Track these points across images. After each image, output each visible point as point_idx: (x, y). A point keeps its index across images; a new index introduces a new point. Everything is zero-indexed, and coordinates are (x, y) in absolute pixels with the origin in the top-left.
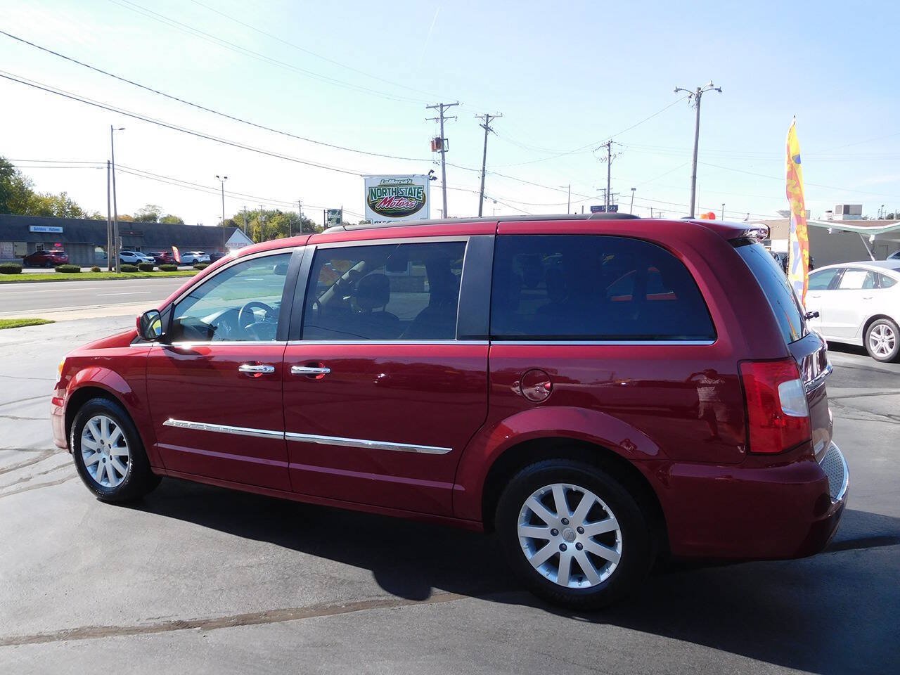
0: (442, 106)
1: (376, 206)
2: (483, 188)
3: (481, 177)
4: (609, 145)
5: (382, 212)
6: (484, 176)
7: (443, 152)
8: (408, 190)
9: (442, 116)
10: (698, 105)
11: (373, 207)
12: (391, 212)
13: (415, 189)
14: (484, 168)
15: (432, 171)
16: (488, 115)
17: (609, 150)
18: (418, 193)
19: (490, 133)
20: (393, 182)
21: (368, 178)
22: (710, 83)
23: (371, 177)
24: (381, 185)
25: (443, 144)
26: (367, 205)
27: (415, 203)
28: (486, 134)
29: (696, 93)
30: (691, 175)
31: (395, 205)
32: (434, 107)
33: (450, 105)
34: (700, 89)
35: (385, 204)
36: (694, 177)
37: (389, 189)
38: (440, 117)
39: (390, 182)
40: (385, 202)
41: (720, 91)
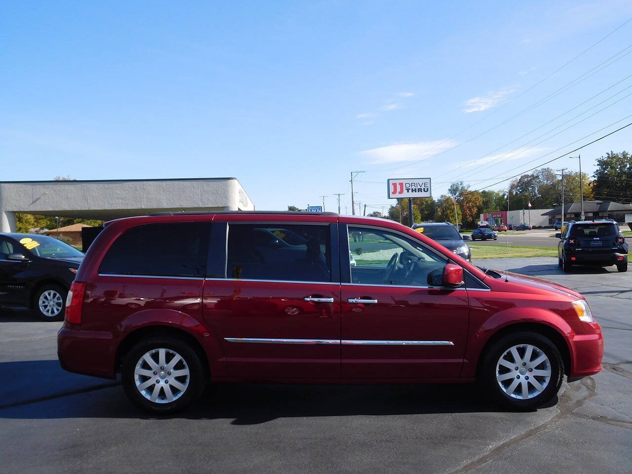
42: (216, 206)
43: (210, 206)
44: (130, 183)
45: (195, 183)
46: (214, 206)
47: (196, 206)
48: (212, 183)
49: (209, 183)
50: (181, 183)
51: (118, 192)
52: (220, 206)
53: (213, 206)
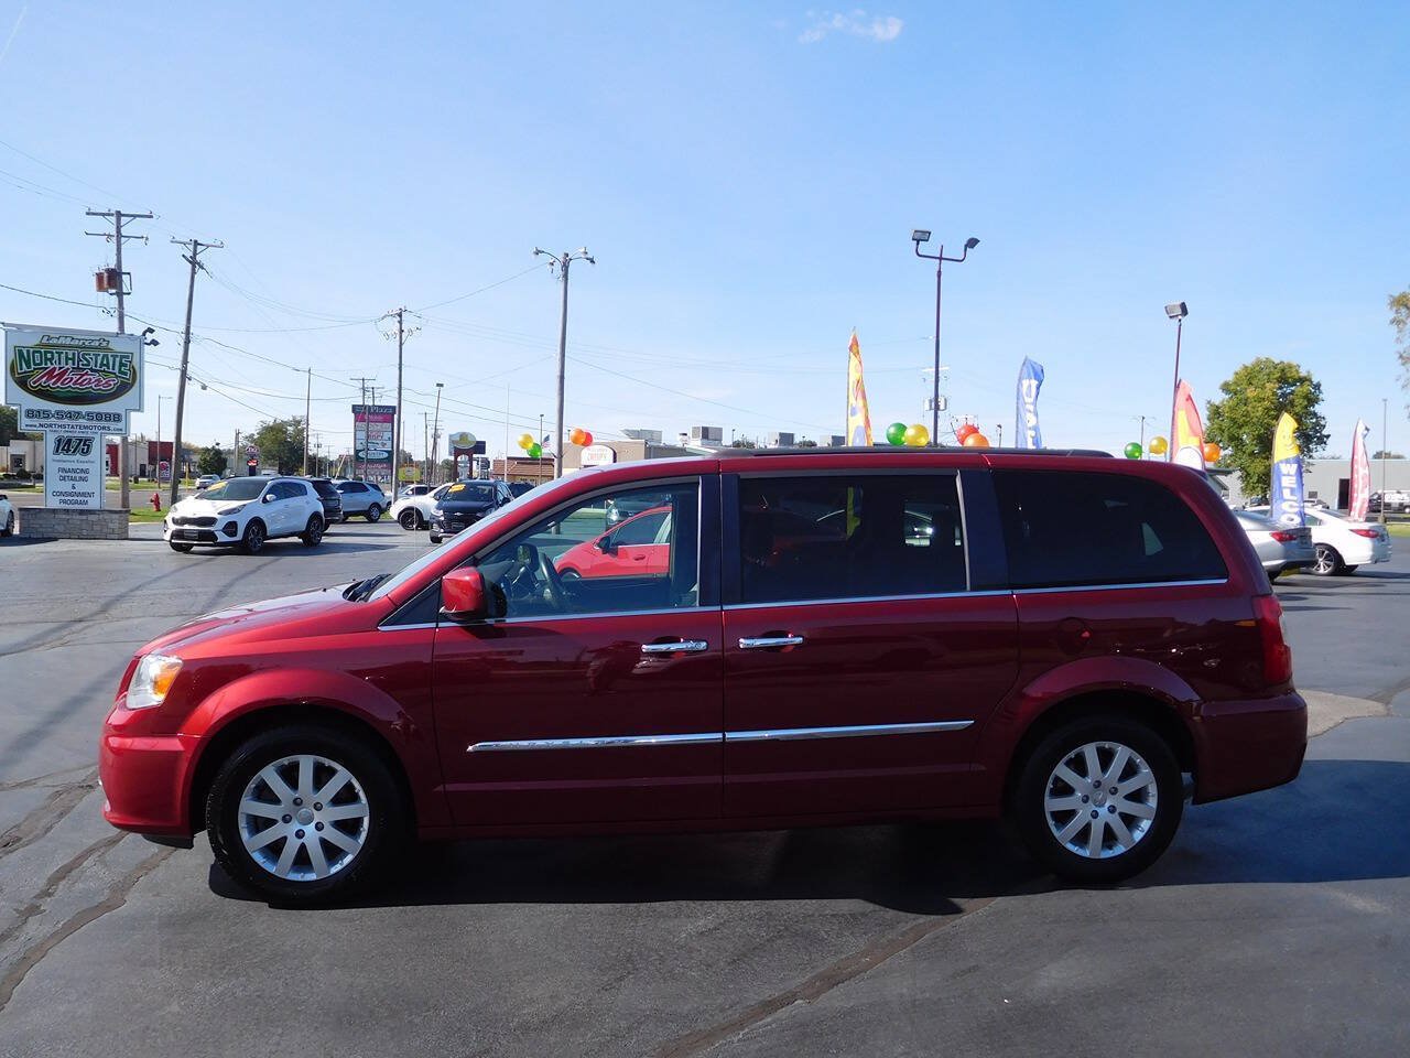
0: (119, 215)
1: (31, 382)
2: (185, 361)
3: (182, 344)
4: (400, 315)
5: (42, 394)
6: (187, 342)
7: (120, 295)
8: (100, 358)
9: (119, 231)
10: (566, 276)
11: (22, 383)
12: (61, 395)
13: (114, 357)
14: (188, 328)
15: (151, 331)
16: (196, 241)
17: (400, 322)
18: (121, 364)
19: (200, 273)
20: (68, 341)
21: (13, 330)
22: (583, 250)
23: (20, 327)
24: (42, 345)
25: (122, 280)
26: (10, 378)
27: (114, 383)
28: (194, 273)
29: (562, 260)
30: (558, 374)
31: (71, 383)
32: (103, 215)
33: (135, 216)
34: (567, 255)
35: (48, 380)
36: (562, 378)
37: (59, 354)
38: (114, 233)
39: (62, 341)
40: (50, 374)
41: (592, 262)
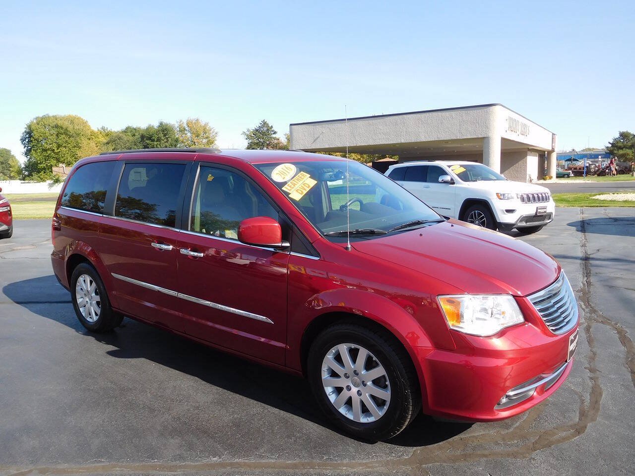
42: (475, 137)
43: (469, 137)
44: (391, 118)
45: (453, 113)
46: (473, 137)
47: (454, 138)
48: (472, 112)
49: (469, 112)
50: (439, 113)
51: (381, 127)
52: (480, 136)
53: (471, 137)
